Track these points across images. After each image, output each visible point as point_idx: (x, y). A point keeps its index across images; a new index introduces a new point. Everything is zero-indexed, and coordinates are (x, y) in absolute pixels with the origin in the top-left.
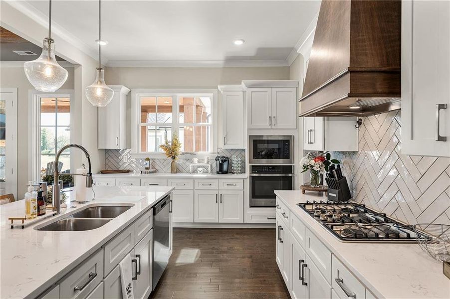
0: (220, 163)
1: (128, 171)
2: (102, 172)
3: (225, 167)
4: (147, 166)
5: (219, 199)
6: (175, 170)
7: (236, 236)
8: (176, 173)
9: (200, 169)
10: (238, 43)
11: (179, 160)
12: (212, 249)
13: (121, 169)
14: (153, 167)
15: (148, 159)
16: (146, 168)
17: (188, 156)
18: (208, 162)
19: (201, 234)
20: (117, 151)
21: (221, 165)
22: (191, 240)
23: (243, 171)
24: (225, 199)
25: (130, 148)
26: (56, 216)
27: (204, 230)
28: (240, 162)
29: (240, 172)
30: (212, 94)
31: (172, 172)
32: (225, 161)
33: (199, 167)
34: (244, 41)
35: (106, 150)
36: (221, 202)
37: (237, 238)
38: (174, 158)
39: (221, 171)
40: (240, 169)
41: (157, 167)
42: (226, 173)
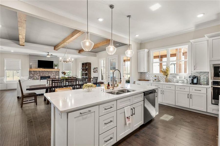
0: (192, 79)
1: (148, 80)
2: (139, 80)
3: (195, 81)
4: (155, 79)
5: (190, 96)
6: (167, 81)
7: (199, 117)
8: (168, 82)
9: (180, 81)
10: (200, 16)
11: (169, 77)
12: (181, 119)
13: (146, 79)
14: (158, 79)
15: (156, 76)
16: (155, 80)
17: (174, 75)
18: (185, 78)
19: (178, 111)
20: (145, 73)
21: (192, 80)
22: (172, 112)
23: (208, 84)
24: (193, 97)
25: (149, 72)
26: (113, 90)
27: (181, 110)
28: (206, 79)
29: (205, 84)
30: (188, 45)
31: (166, 81)
32: (195, 78)
33: (180, 80)
34: (204, 14)
35: (141, 72)
36: (191, 98)
37: (200, 118)
38: (167, 76)
39: (193, 83)
40: (206, 82)
41: (160, 80)
42: (196, 84)
